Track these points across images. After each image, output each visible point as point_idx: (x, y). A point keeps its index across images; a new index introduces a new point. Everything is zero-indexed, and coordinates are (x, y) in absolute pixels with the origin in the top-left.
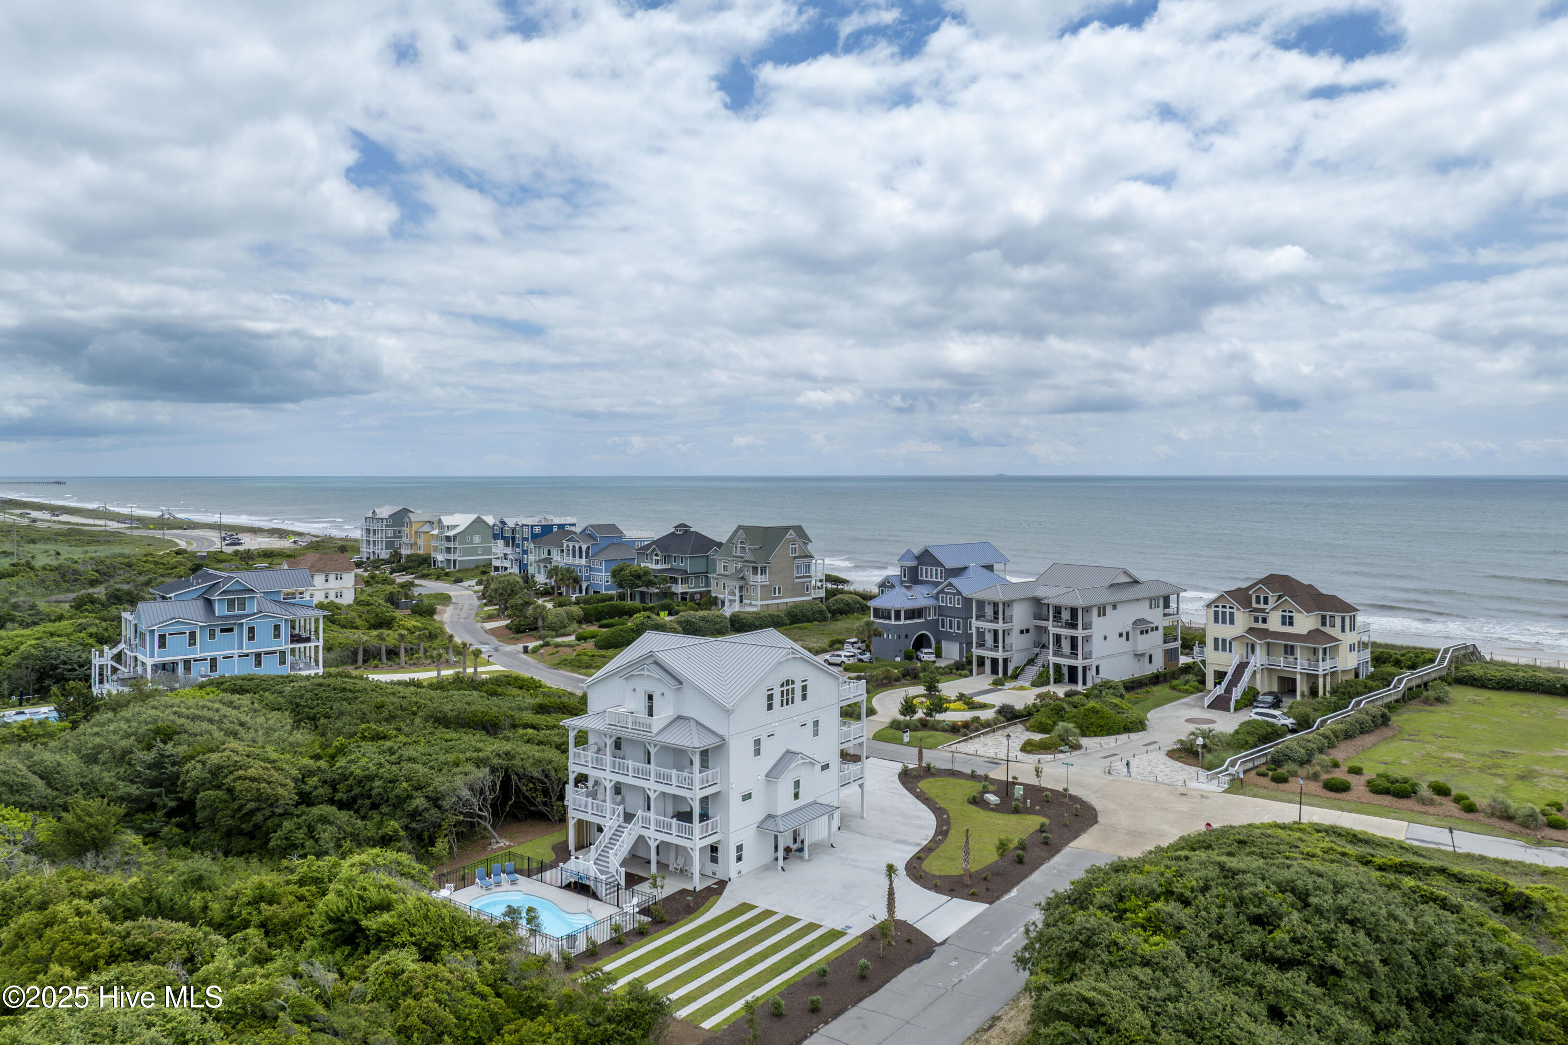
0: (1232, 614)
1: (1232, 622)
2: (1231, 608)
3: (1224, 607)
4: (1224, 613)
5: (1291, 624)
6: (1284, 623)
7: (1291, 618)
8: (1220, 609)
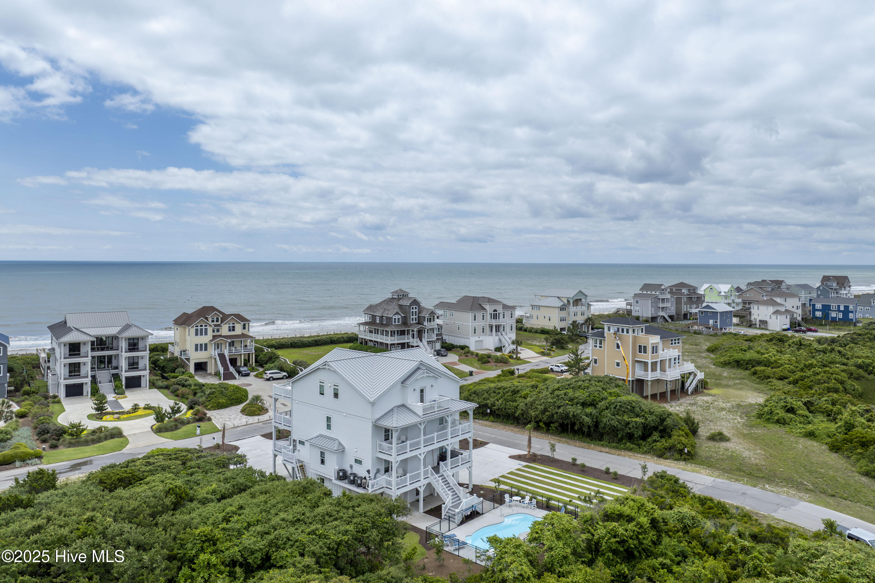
0: (206, 329)
1: (206, 334)
2: (205, 326)
3: (201, 326)
4: (201, 330)
5: (234, 330)
6: (230, 330)
7: (234, 327)
8: (199, 328)
